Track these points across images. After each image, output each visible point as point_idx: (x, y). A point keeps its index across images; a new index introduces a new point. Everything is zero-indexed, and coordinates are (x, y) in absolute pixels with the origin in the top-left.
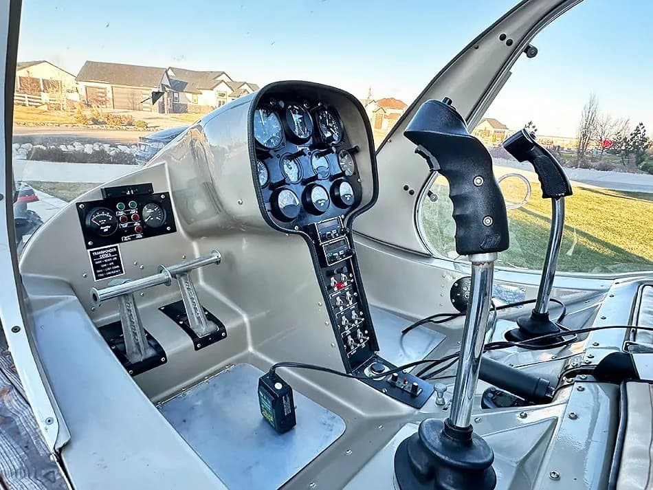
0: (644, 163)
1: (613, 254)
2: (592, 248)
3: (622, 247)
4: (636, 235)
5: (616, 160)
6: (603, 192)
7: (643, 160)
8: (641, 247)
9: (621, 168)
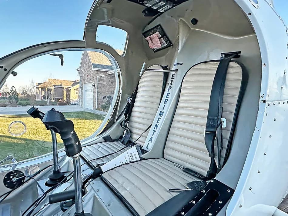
0: (19, 102)
1: (25, 142)
2: (15, 142)
3: (28, 138)
4: (30, 132)
5: (6, 102)
6: (8, 116)
7: (18, 101)
8: (34, 136)
9: (10, 105)
